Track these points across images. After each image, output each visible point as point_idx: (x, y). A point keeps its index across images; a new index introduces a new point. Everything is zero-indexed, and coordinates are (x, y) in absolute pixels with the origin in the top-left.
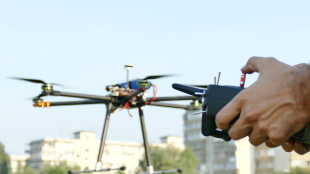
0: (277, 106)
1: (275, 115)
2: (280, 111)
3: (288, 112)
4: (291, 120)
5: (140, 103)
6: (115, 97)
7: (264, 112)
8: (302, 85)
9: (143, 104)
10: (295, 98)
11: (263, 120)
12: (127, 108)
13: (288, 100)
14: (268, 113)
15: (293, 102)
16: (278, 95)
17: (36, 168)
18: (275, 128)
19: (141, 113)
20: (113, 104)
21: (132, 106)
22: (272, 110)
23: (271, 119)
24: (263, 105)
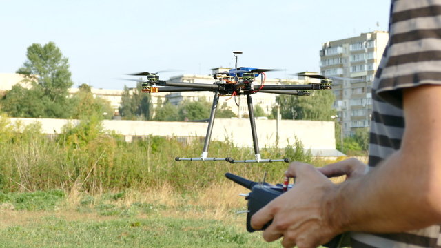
0: (305, 219)
1: (303, 227)
2: (307, 224)
3: (315, 227)
4: (317, 234)
5: (248, 92)
6: (222, 85)
7: (294, 223)
8: (329, 204)
9: (252, 92)
10: (322, 215)
11: (292, 230)
12: (235, 95)
13: (315, 216)
14: (297, 225)
15: (320, 218)
16: (307, 209)
17: (176, 104)
18: (302, 240)
19: (249, 101)
20: (220, 92)
21: (238, 94)
22: (301, 222)
23: (298, 231)
24: (293, 216)
